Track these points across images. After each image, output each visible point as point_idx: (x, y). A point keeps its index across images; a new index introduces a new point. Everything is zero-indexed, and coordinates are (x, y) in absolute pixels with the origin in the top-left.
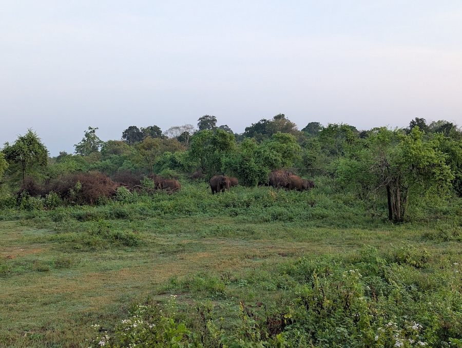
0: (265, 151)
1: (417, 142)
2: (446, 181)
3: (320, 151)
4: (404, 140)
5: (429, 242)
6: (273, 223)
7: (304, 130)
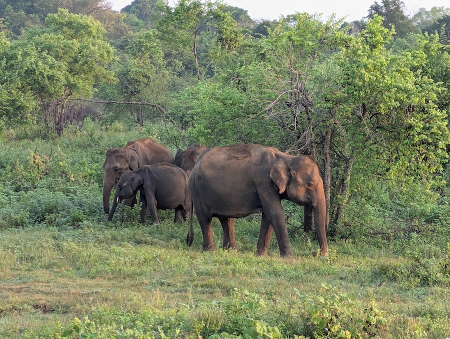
0: (26, 54)
1: (376, 52)
2: (436, 146)
3: (161, 61)
4: (347, 47)
5: (387, 288)
6: (33, 231)
7: (127, 9)
